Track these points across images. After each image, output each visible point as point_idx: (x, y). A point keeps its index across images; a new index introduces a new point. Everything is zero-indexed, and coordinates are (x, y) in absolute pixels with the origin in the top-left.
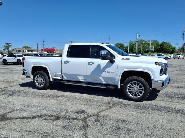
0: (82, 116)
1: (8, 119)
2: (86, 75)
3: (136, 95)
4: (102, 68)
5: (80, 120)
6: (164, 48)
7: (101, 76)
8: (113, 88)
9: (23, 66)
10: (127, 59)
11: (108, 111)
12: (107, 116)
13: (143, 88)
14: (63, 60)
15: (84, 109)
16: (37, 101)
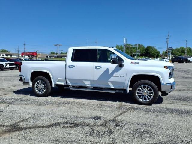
0: (100, 122)
1: (21, 129)
2: (93, 79)
3: (145, 99)
4: (110, 72)
5: (100, 125)
6: (150, 52)
7: (109, 80)
8: (122, 92)
9: (20, 71)
10: (136, 63)
11: (123, 115)
12: (125, 120)
13: (153, 91)
14: (68, 65)
15: (99, 115)
16: (44, 109)
